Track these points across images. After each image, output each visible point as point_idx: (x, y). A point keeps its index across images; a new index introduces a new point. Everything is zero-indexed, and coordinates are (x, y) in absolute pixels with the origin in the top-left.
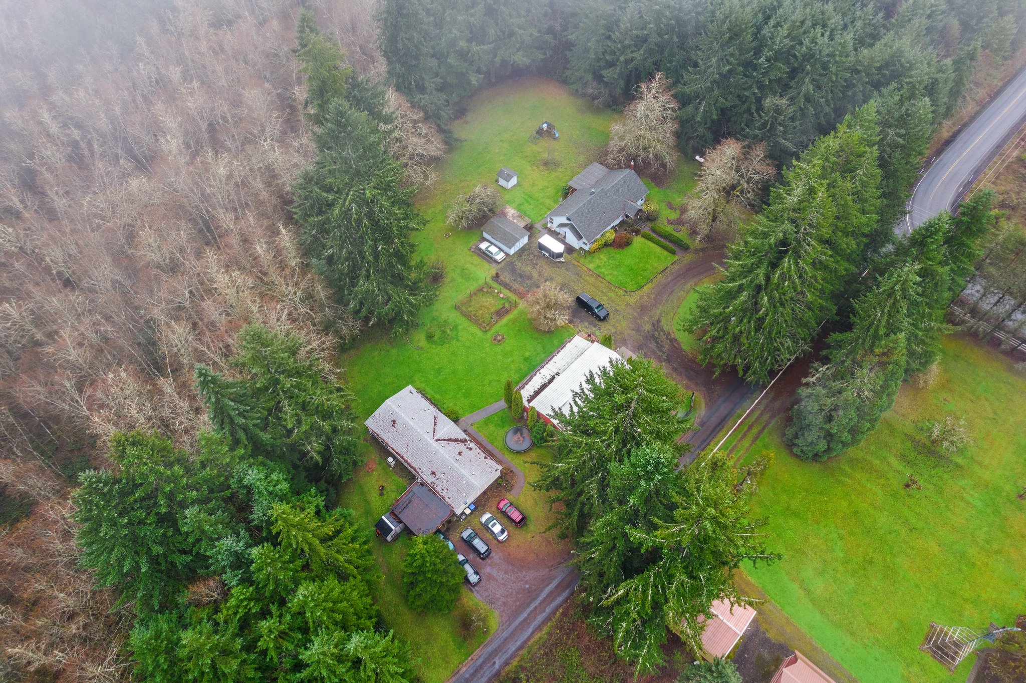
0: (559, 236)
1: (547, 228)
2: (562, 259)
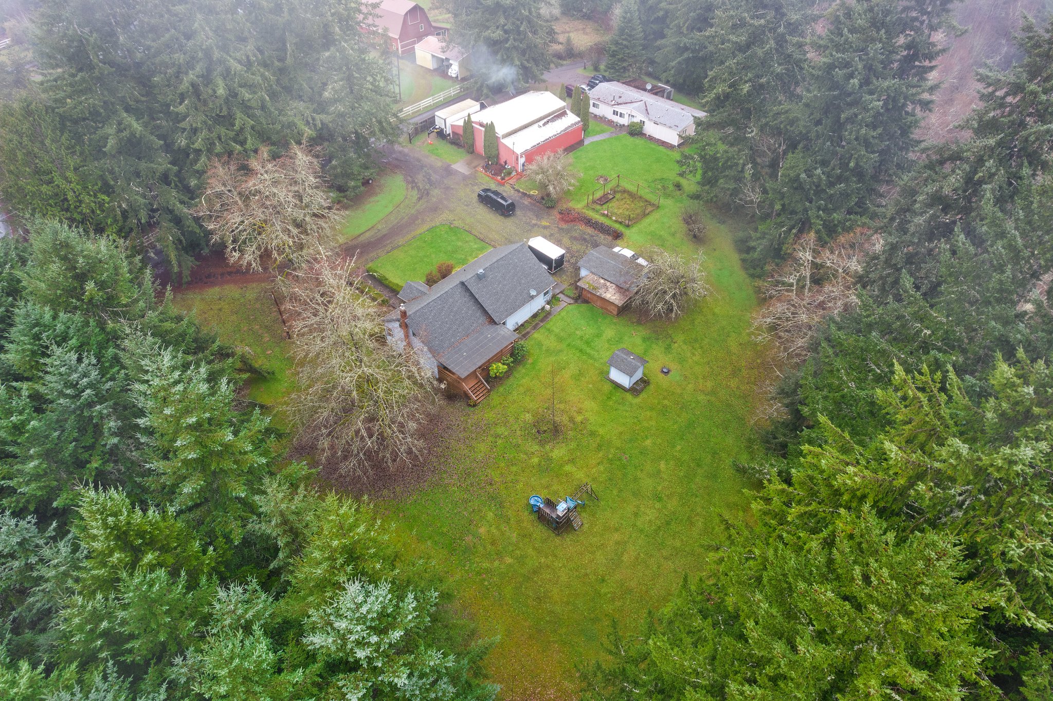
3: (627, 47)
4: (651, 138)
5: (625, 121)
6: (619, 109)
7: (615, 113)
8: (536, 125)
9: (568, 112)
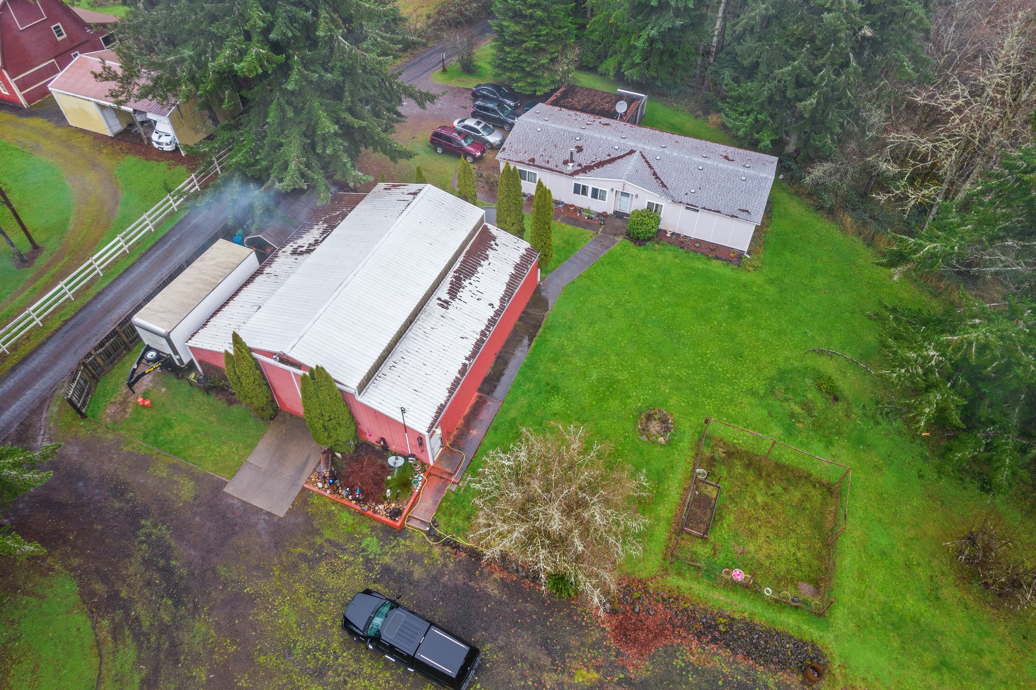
3: (541, 21)
4: (681, 242)
5: (607, 206)
6: (589, 181)
7: (580, 190)
8: (433, 302)
9: (493, 229)
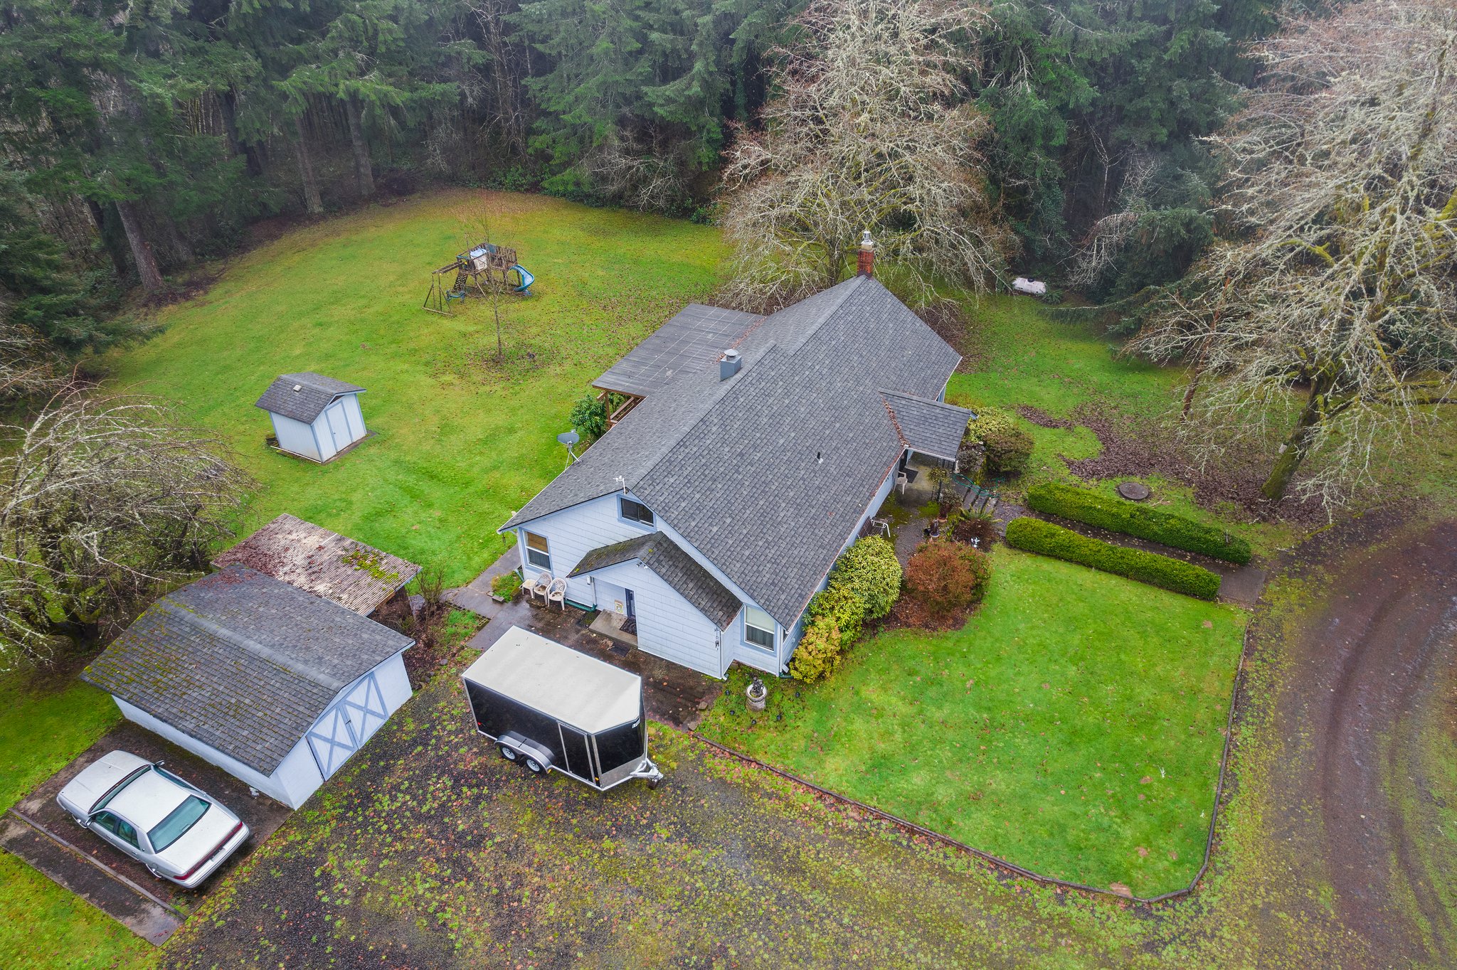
0: (598, 625)
1: (520, 596)
2: (639, 768)
